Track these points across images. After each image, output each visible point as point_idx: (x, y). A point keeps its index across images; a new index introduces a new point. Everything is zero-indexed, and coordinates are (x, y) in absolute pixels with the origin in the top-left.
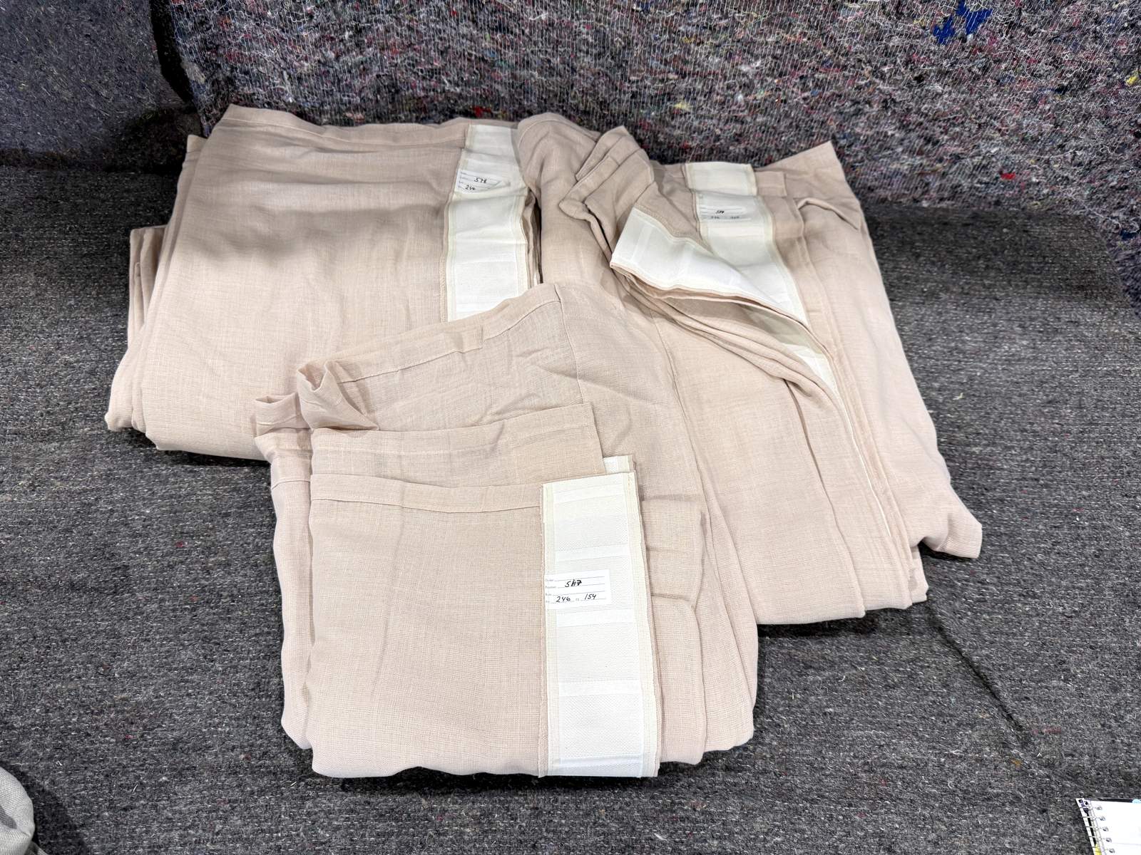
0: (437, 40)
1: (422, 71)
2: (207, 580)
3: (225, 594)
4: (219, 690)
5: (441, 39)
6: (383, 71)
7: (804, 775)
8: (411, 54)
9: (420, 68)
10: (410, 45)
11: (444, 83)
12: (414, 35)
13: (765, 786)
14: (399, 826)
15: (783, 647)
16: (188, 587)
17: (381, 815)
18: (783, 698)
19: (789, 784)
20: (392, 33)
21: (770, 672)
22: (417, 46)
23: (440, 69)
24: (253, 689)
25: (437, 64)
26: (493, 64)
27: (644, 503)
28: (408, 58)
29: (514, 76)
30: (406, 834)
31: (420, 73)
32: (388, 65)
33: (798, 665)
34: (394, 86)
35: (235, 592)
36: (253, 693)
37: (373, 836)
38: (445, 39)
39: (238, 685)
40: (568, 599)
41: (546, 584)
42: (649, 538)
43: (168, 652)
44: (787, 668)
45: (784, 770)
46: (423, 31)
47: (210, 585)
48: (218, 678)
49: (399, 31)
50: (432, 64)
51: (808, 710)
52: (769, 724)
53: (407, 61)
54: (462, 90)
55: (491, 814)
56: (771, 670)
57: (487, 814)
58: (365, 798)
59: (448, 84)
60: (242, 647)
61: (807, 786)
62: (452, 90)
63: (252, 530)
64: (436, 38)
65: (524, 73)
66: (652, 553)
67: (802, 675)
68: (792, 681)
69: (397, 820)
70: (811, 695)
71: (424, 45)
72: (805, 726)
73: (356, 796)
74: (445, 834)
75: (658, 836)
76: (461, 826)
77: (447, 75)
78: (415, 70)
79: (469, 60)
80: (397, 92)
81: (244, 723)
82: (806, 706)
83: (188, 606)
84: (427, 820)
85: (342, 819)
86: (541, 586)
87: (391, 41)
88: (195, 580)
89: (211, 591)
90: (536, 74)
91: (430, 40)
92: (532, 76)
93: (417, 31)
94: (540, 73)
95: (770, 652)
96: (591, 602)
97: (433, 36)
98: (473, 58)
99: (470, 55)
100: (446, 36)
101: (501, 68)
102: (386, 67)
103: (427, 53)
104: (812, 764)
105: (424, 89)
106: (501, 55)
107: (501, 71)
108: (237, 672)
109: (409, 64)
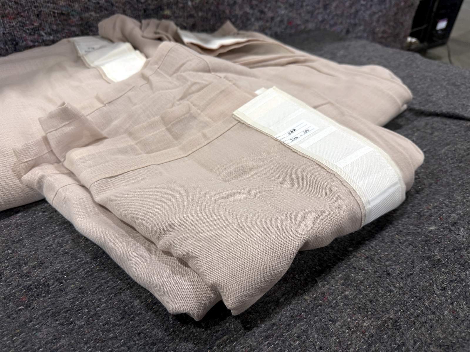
0: (33, 9)
1: (28, 30)
2: (30, 280)
3: (50, 282)
4: (93, 336)
5: (35, 7)
6: (6, 30)
8: (20, 19)
9: (27, 28)
10: (19, 13)
11: (42, 36)
12: (19, 7)
14: (306, 322)
16: (15, 293)
17: (289, 325)
20: (6, 6)
22: (22, 14)
23: (38, 27)
24: (122, 318)
25: (36, 24)
26: (68, 14)
28: (19, 22)
29: (82, 19)
30: (315, 322)
31: (28, 31)
32: (8, 27)
34: (15, 40)
35: (59, 276)
36: (124, 321)
37: (296, 340)
38: (38, 6)
39: (107, 323)
40: (297, 138)
43: (23, 342)
46: (24, 4)
47: (34, 282)
48: (86, 329)
49: (10, 5)
50: (33, 25)
53: (18, 24)
54: (54, 37)
55: (349, 276)
57: (346, 278)
58: (268, 323)
59: (45, 36)
60: (91, 301)
62: (48, 39)
63: (48, 238)
64: (33, 7)
65: (87, 15)
69: (300, 320)
71: (26, 12)
73: (260, 327)
74: (337, 304)
75: (431, 228)
76: (341, 294)
77: (43, 30)
78: (24, 29)
79: (54, 17)
80: (17, 44)
81: (132, 343)
83: (22, 307)
84: (318, 306)
85: (266, 347)
87: (7, 11)
88: (18, 286)
89: (37, 287)
90: (93, 13)
91: (29, 9)
92: (91, 15)
93: (21, 5)
94: (95, 12)
96: (308, 133)
97: (31, 6)
98: (56, 15)
99: (54, 13)
100: (38, 4)
101: (73, 15)
102: (7, 28)
103: (29, 17)
105: (31, 41)
106: (72, 7)
107: (74, 17)
108: (100, 316)
109: (20, 26)
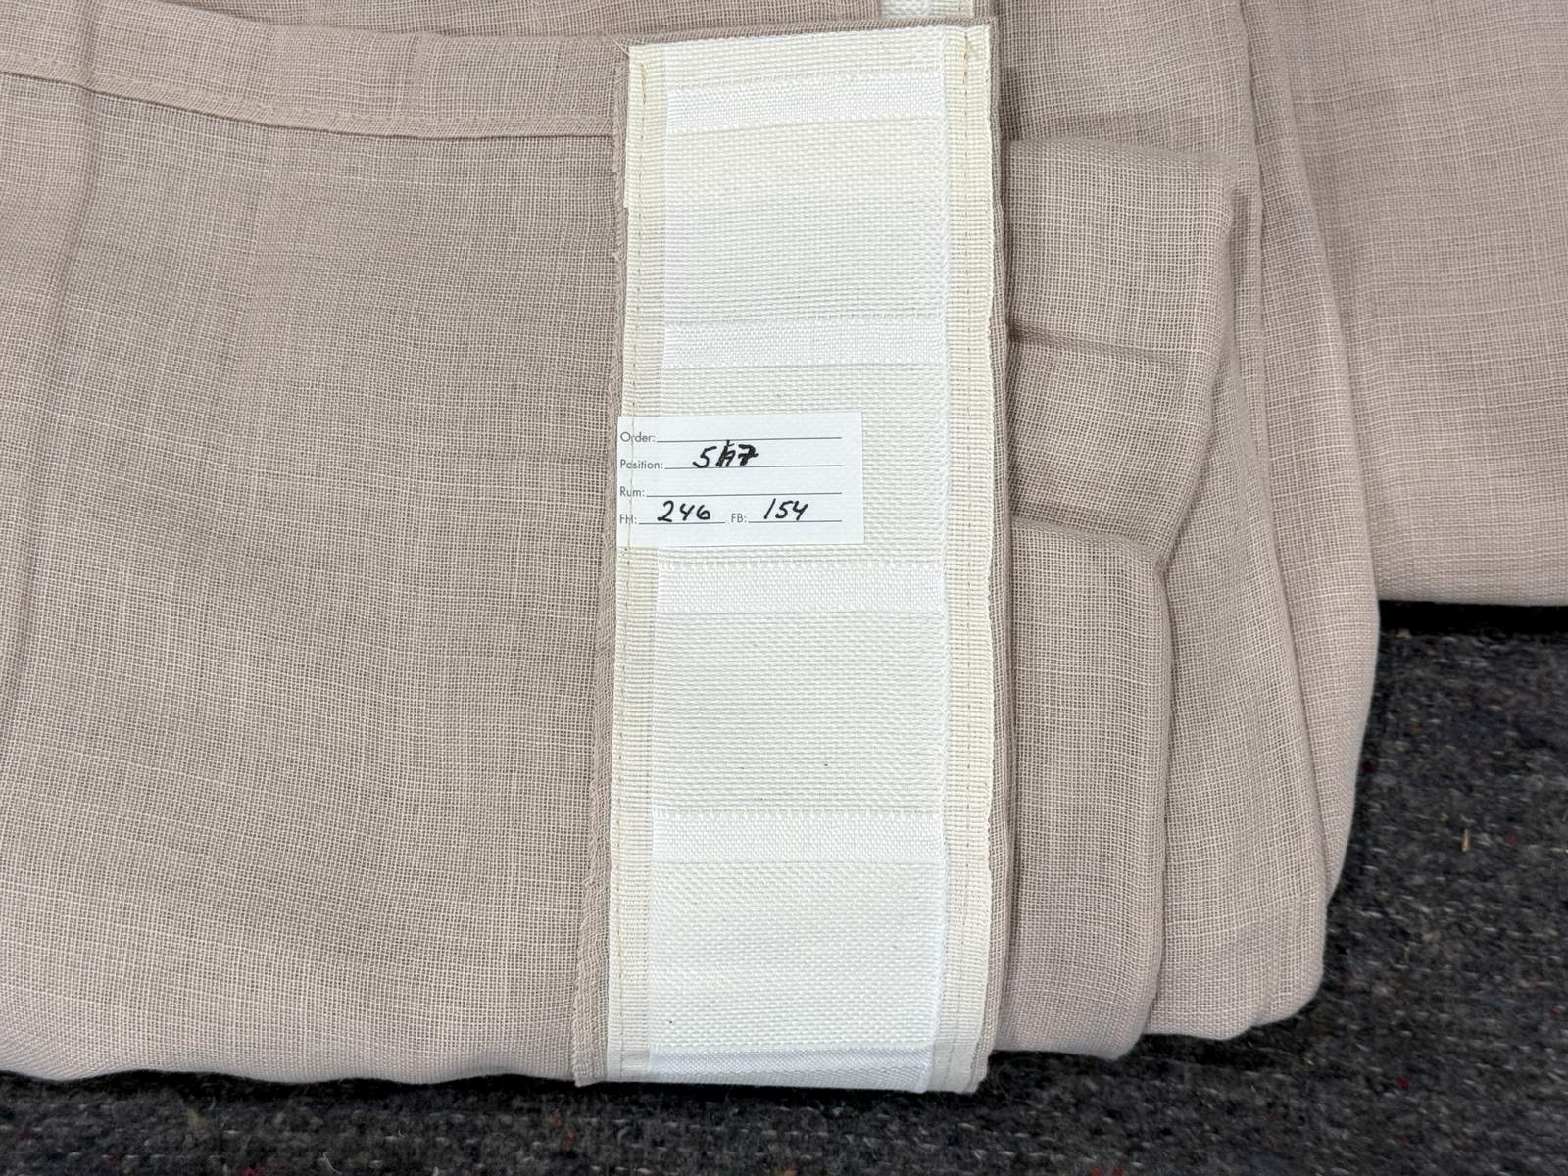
7: (1467, 1094)
13: (1332, 1122)
15: (1452, 668)
18: (1432, 846)
19: (1411, 1119)
21: (1398, 754)
27: (1017, 148)
33: (1496, 733)
40: (703, 515)
41: (623, 450)
42: (1023, 294)
44: (1460, 743)
45: (1401, 1072)
51: (1512, 889)
52: (1371, 927)
56: (1401, 745)
61: (1470, 1130)
66: (1029, 352)
67: (1508, 770)
68: (1470, 788)
70: (1529, 840)
72: (1493, 941)
82: (1505, 876)
86: (603, 459)
95: (1407, 685)
96: (789, 533)
104: (1496, 1063)
